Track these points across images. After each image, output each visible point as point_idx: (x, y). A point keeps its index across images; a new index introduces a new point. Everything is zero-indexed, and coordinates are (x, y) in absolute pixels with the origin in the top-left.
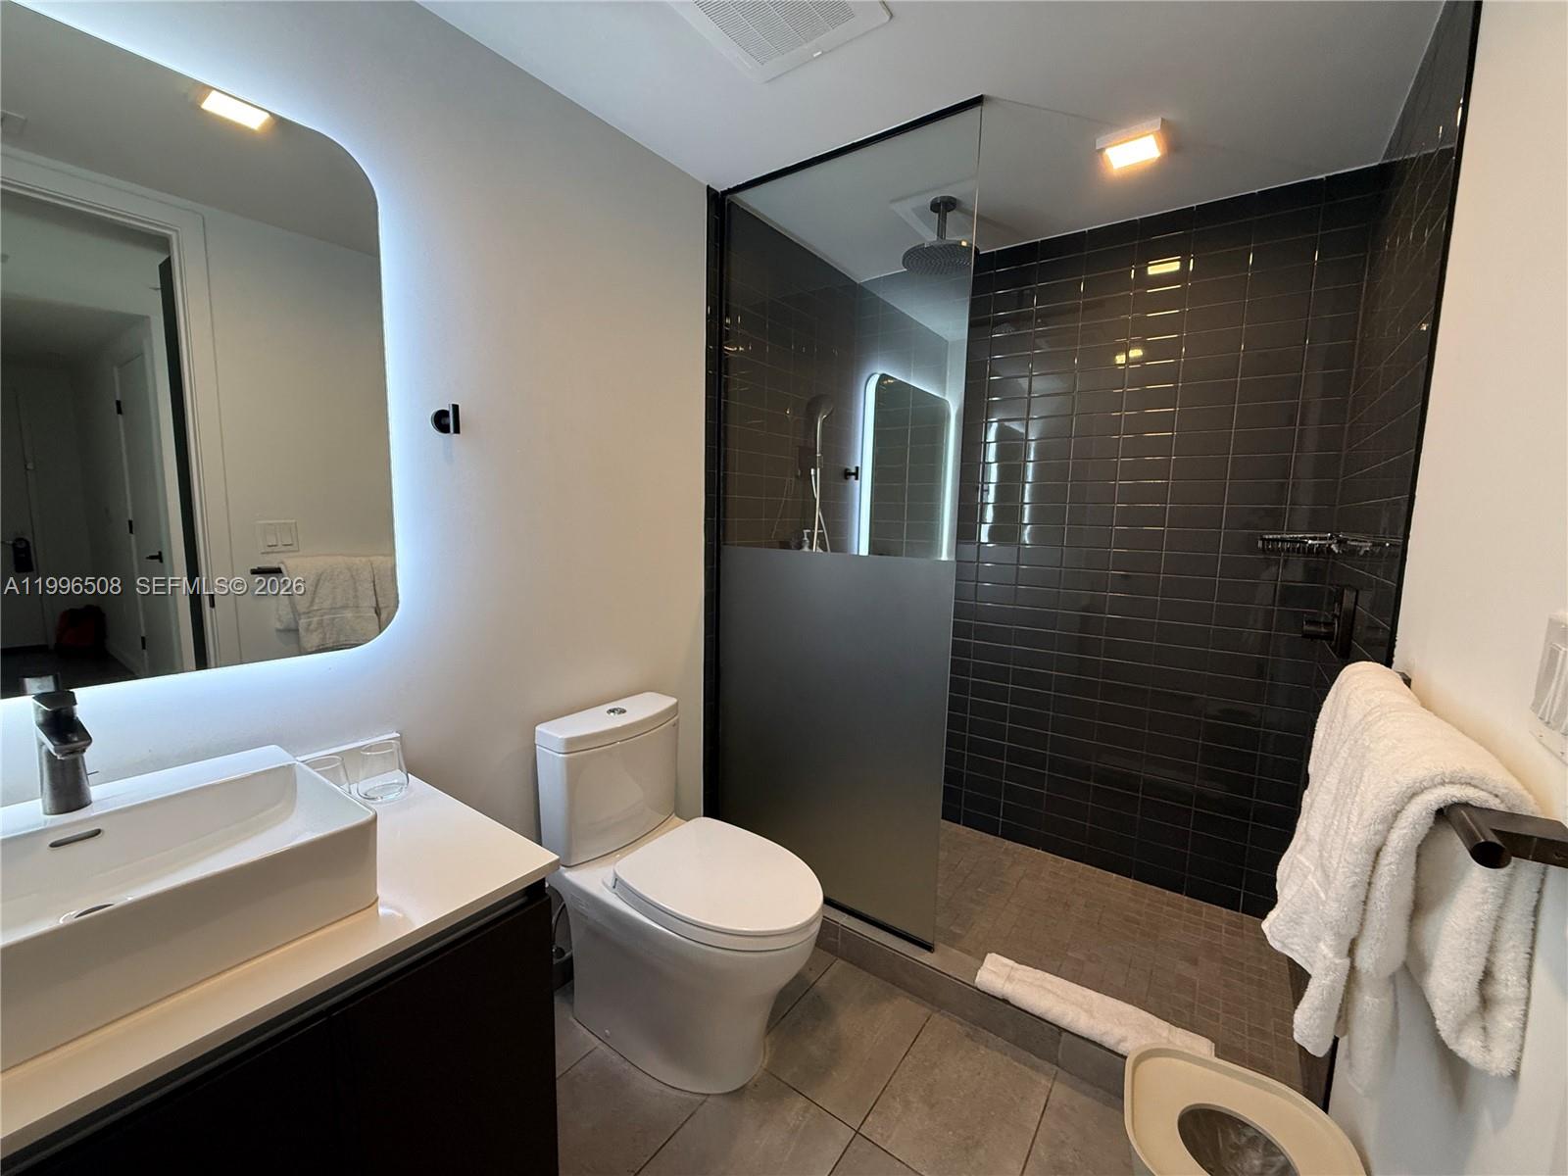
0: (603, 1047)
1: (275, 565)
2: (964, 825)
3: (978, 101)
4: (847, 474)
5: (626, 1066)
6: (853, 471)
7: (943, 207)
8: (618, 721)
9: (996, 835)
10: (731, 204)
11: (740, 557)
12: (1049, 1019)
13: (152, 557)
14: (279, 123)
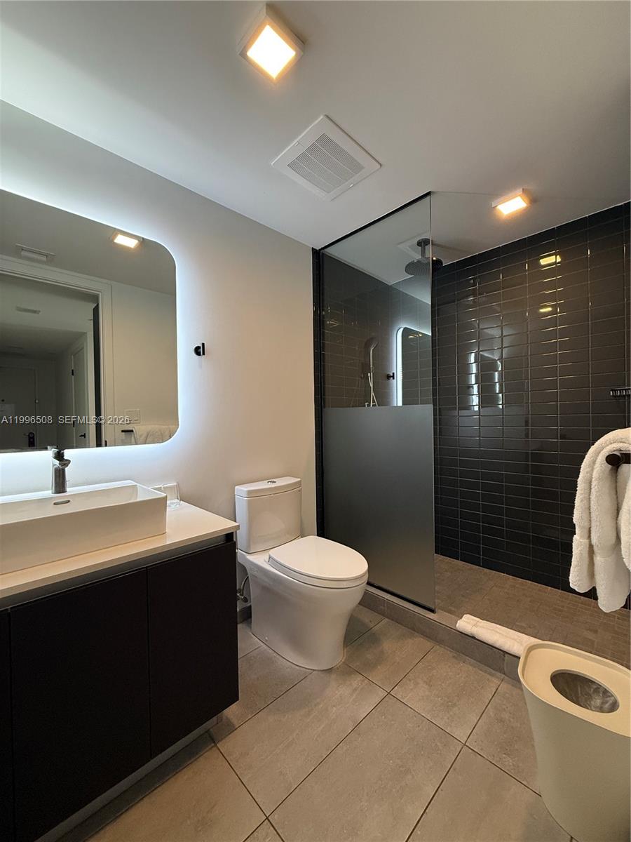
0: (264, 646)
1: (131, 429)
2: (461, 560)
3: (429, 194)
4: (389, 377)
5: (275, 654)
6: (392, 375)
7: (423, 243)
8: (273, 485)
9: (479, 565)
10: (323, 254)
11: (331, 413)
12: (497, 647)
13: (82, 436)
14: (143, 242)
